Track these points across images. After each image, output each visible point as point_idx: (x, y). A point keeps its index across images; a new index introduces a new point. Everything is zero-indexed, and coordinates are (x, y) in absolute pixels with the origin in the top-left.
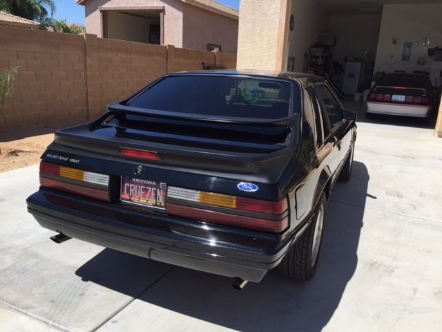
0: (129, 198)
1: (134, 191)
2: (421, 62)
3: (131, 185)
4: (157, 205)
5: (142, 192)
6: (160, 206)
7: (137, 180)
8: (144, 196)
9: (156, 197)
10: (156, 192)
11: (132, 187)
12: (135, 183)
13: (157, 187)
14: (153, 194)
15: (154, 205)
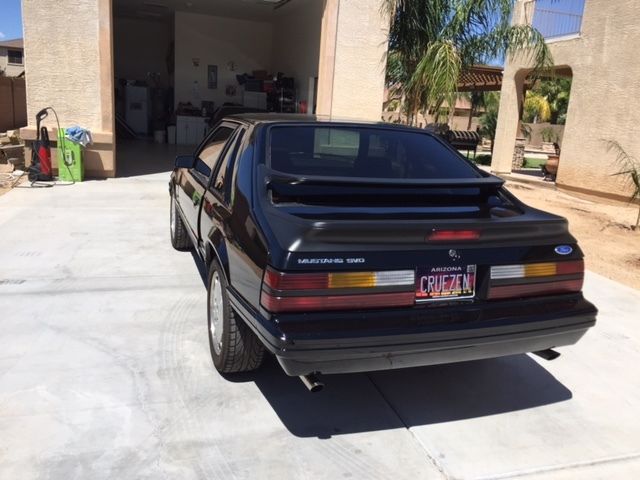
0: (426, 295)
1: (433, 285)
2: (230, 91)
3: (430, 277)
4: (462, 294)
5: (444, 283)
6: (468, 294)
7: (438, 269)
8: (447, 287)
9: (461, 285)
10: (461, 279)
11: (431, 280)
12: (434, 274)
13: (464, 272)
14: (458, 282)
15: (459, 295)
